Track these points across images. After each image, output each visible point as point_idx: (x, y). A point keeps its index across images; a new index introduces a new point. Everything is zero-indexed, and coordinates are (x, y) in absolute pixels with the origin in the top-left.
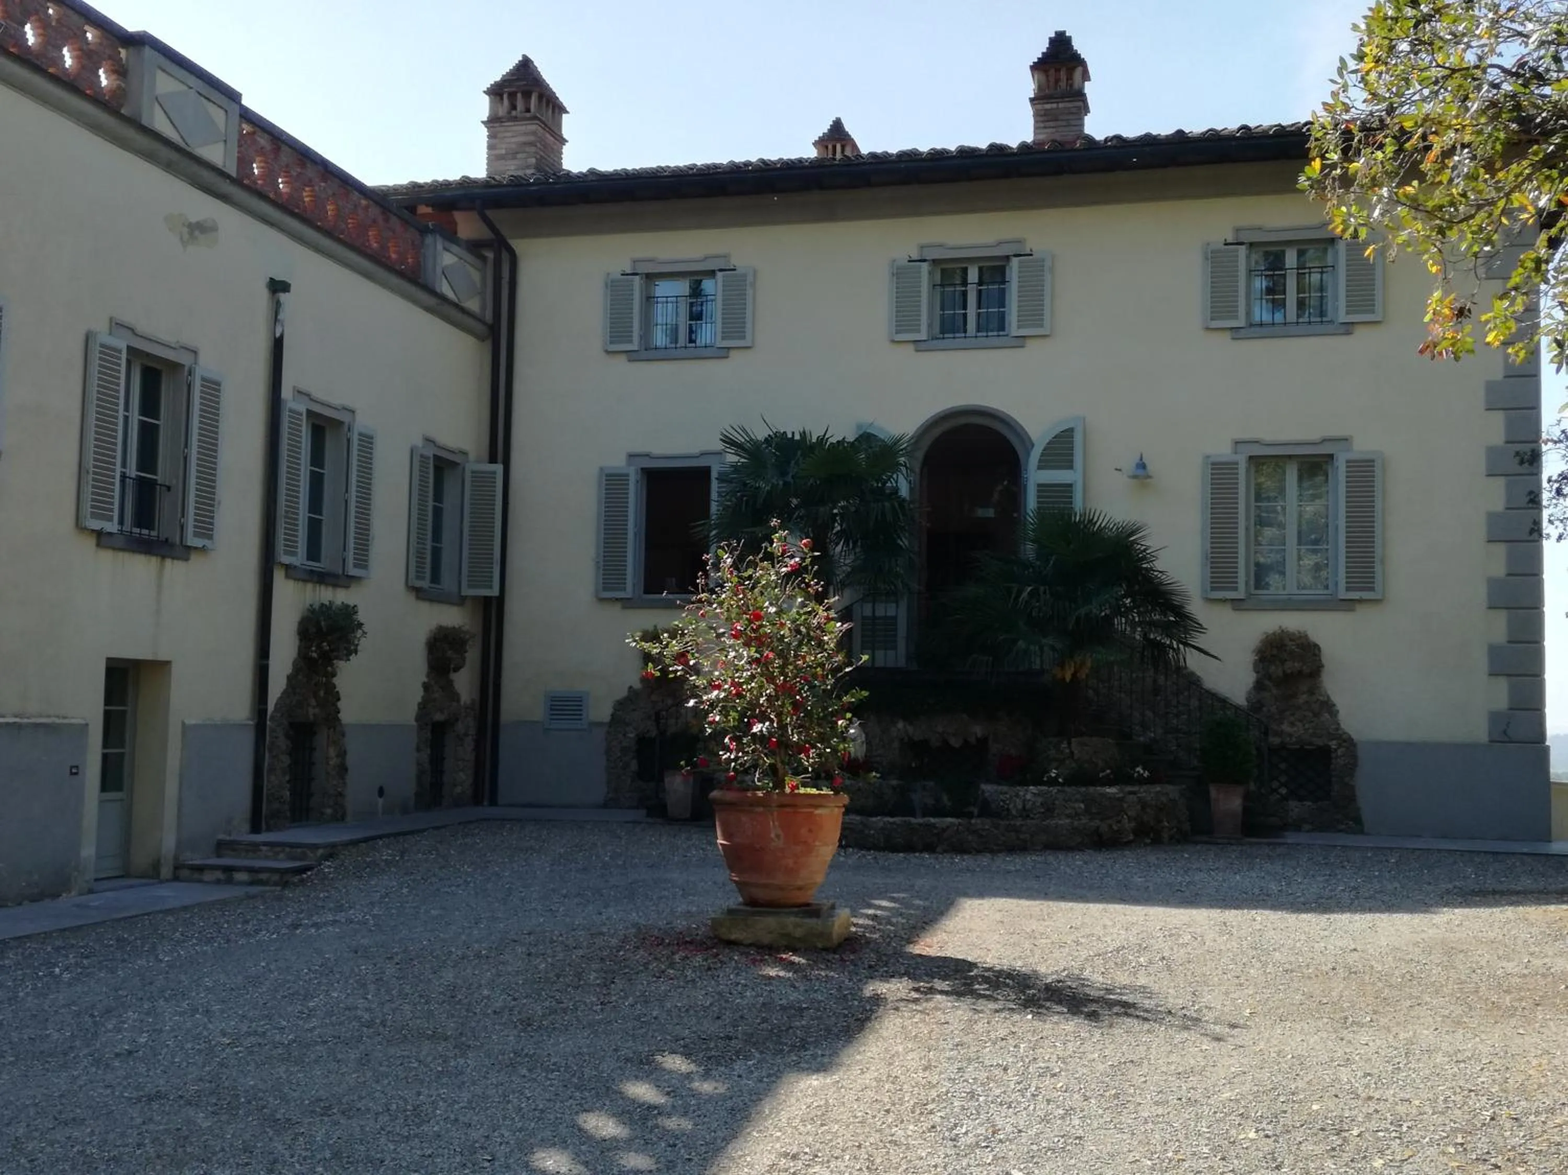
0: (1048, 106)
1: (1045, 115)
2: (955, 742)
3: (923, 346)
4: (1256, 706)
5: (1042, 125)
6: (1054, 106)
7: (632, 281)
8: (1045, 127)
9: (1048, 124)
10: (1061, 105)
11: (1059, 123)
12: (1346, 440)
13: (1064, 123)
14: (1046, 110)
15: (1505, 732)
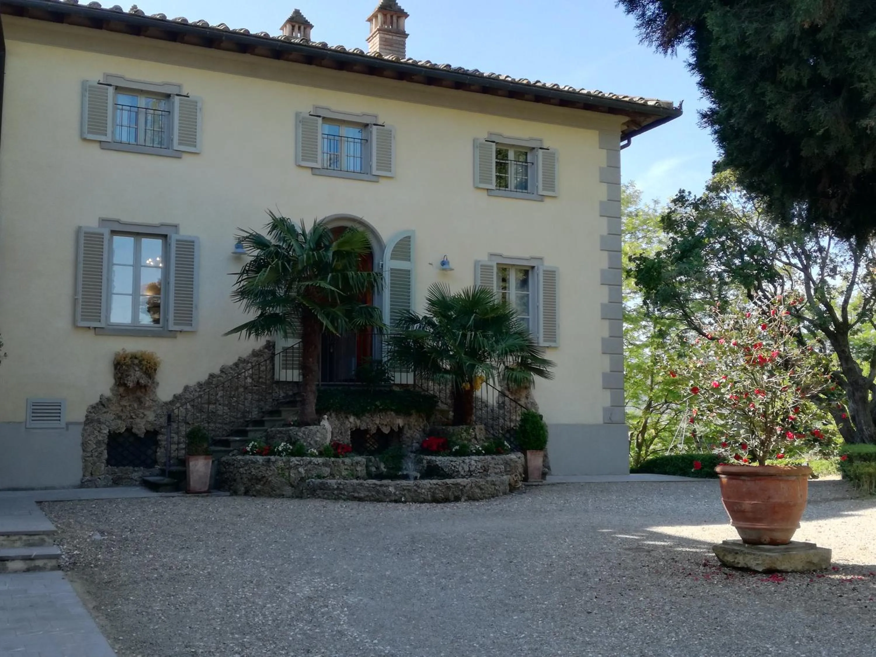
0: (387, 36)
1: (385, 41)
2: (386, 430)
3: (317, 172)
4: (501, 406)
5: (384, 47)
6: (391, 37)
7: (107, 89)
8: (385, 49)
9: (387, 47)
10: (394, 38)
11: (393, 49)
12: (541, 259)
13: (397, 49)
14: (386, 38)
15: (610, 419)
